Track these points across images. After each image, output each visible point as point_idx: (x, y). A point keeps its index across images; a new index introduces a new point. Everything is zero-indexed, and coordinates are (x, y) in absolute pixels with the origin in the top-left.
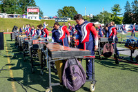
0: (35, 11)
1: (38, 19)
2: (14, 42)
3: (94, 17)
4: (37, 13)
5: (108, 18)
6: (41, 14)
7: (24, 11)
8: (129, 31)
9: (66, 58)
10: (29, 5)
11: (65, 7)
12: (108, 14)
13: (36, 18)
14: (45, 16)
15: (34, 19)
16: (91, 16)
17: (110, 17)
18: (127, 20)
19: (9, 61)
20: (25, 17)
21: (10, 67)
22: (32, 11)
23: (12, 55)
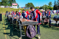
0: (16, 5)
1: (17, 8)
2: (6, 18)
3: (41, 7)
4: (16, 6)
5: (47, 8)
6: (18, 6)
7: (11, 5)
8: (56, 13)
9: (28, 24)
10: (13, 2)
11: (29, 3)
12: (47, 6)
13: (16, 8)
14: (20, 7)
15: (15, 8)
16: (40, 7)
17: (48, 7)
18: (55, 8)
19: (4, 26)
20: (11, 7)
21: (4, 28)
22: (14, 5)
23: (6, 23)
